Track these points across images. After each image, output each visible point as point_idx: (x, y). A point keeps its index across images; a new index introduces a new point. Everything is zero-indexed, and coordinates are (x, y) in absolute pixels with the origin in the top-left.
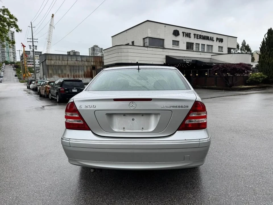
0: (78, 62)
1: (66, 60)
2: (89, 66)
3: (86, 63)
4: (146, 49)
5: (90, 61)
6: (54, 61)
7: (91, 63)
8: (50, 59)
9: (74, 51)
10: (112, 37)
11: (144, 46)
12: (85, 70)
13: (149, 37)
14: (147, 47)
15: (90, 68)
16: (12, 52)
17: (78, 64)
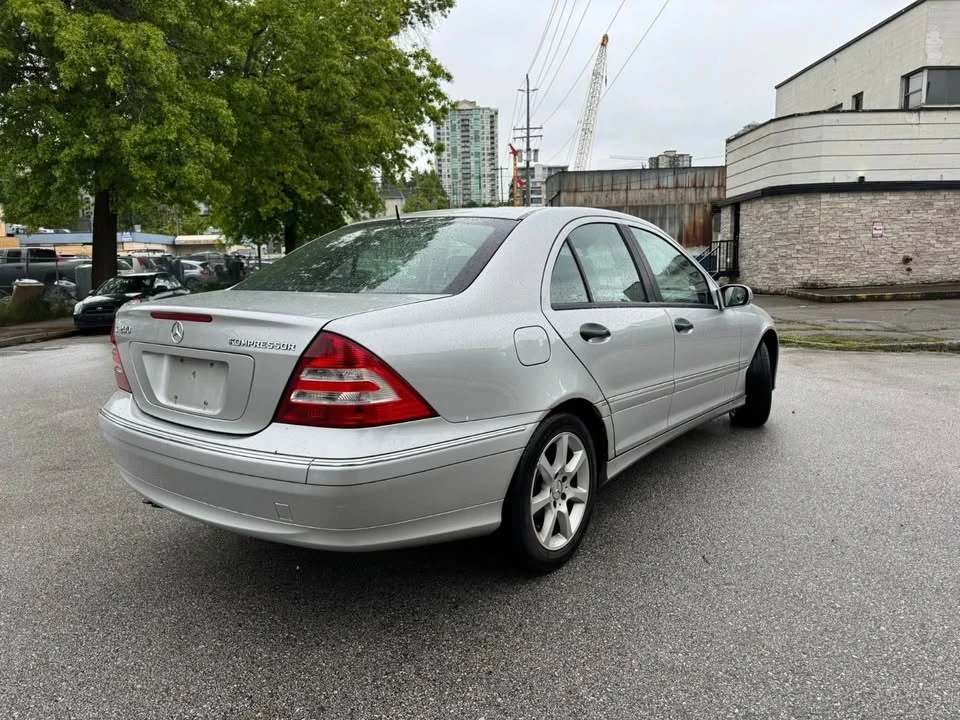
0: (664, 191)
1: (624, 187)
2: (699, 204)
3: (691, 195)
4: (913, 118)
5: (706, 185)
6: (586, 194)
7: (708, 193)
8: (573, 187)
9: (672, 155)
10: (777, 87)
11: (905, 108)
12: (686, 221)
13: (931, 69)
14: (919, 110)
15: (705, 211)
16: (489, 176)
17: (662, 201)
